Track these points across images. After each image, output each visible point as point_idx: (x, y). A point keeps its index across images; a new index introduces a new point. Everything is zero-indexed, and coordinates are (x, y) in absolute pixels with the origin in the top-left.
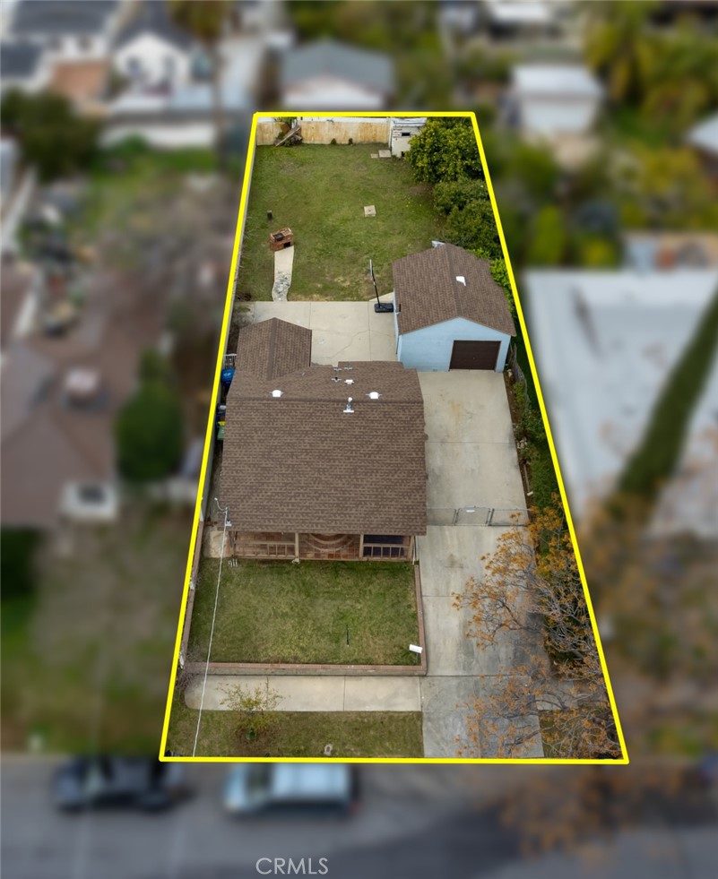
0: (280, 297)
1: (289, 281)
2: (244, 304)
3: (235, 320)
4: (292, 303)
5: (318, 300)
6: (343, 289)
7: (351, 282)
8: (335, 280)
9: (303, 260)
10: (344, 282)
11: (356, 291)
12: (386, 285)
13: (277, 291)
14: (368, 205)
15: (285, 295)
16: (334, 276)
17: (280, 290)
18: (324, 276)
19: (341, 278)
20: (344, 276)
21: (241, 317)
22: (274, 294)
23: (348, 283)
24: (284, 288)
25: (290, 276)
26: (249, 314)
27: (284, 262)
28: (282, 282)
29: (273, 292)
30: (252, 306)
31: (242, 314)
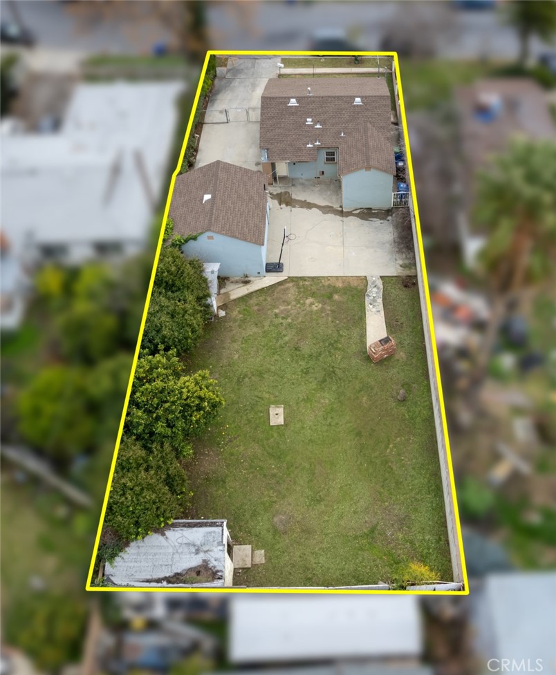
0: (374, 282)
1: (367, 300)
2: (407, 272)
3: (411, 254)
4: (362, 274)
5: (337, 277)
6: (313, 295)
7: (304, 304)
8: (320, 305)
9: (355, 332)
10: (312, 304)
11: (299, 292)
12: (269, 299)
13: (378, 288)
14: (278, 426)
15: (370, 284)
16: (322, 310)
17: (375, 289)
18: (333, 311)
19: (314, 308)
20: (312, 312)
21: (407, 258)
22: (380, 283)
23: (308, 301)
24: (371, 292)
25: (367, 308)
26: (401, 262)
27: (375, 328)
28: (374, 300)
29: (382, 287)
30: (399, 271)
31: (407, 262)
